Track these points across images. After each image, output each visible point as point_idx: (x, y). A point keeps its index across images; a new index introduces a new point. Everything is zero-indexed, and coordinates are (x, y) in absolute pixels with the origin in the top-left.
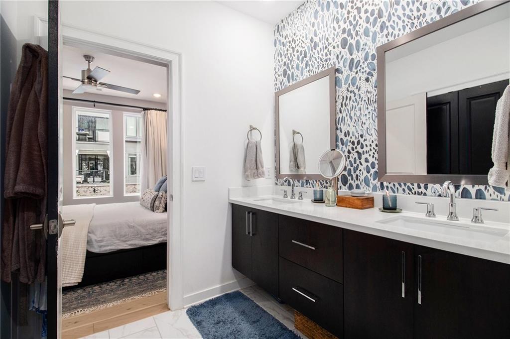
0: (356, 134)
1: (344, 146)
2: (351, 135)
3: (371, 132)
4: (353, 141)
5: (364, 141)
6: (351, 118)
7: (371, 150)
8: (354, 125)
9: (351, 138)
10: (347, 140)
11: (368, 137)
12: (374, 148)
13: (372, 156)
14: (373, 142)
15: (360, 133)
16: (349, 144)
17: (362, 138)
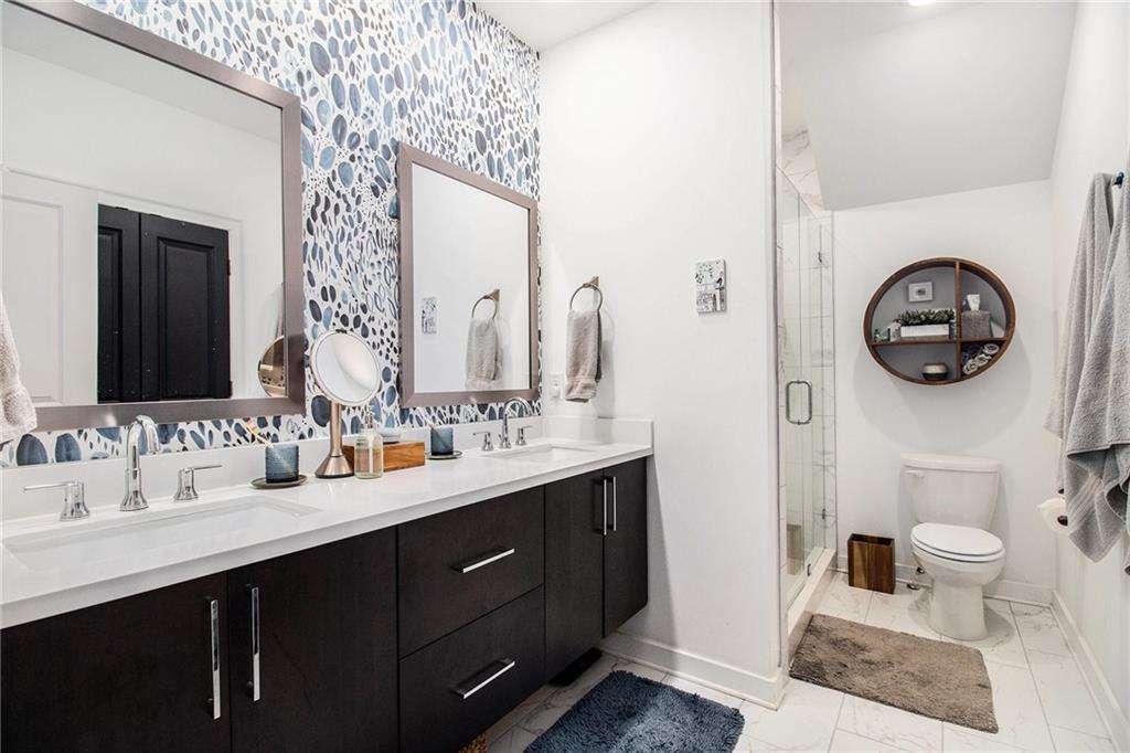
0: (350, 299)
1: (321, 324)
2: (339, 299)
3: (383, 306)
4: (344, 316)
5: (369, 321)
6: (339, 258)
7: (382, 342)
8: (348, 278)
9: (339, 306)
10: (329, 309)
11: (377, 315)
12: (388, 340)
13: (384, 355)
14: (386, 326)
15: (362, 301)
16: (334, 319)
17: (365, 312)
